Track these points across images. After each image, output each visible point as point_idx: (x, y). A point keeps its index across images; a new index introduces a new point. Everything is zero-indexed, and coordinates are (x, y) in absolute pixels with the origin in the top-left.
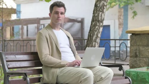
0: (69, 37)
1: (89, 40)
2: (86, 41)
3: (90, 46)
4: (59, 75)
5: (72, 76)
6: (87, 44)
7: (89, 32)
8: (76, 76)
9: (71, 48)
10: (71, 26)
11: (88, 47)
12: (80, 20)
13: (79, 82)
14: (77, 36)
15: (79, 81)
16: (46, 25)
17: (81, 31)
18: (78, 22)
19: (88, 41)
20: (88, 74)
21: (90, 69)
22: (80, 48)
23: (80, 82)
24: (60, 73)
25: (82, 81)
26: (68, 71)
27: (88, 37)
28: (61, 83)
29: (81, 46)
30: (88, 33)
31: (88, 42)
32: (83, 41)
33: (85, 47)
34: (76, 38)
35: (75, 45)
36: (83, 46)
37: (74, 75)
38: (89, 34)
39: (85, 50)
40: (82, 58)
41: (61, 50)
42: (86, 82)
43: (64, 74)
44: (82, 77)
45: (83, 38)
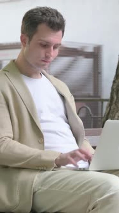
0: (63, 97)
1: (114, 102)
2: (106, 104)
3: (116, 117)
4: (39, 189)
5: (72, 191)
6: (109, 113)
7: (114, 82)
8: (83, 193)
9: (68, 123)
10: (69, 67)
11: (112, 119)
12: (90, 50)
13: (90, 207)
14: (85, 93)
15: (88, 204)
16: (5, 64)
17: (95, 80)
18: (87, 55)
19: (110, 105)
20: (112, 188)
21: (116, 175)
22: (92, 122)
23: (93, 208)
24: (42, 186)
25: (99, 206)
26: (60, 181)
27: (112, 94)
28: (43, 211)
29: (93, 116)
30: (111, 84)
31: (112, 108)
32: (100, 103)
33: (103, 119)
34: (81, 96)
35: (78, 114)
36: (100, 116)
37: (76, 190)
38: (115, 87)
39: (103, 127)
40: (94, 148)
41: (43, 127)
42: (108, 206)
43: (50, 187)
44: (97, 194)
45: (100, 97)
